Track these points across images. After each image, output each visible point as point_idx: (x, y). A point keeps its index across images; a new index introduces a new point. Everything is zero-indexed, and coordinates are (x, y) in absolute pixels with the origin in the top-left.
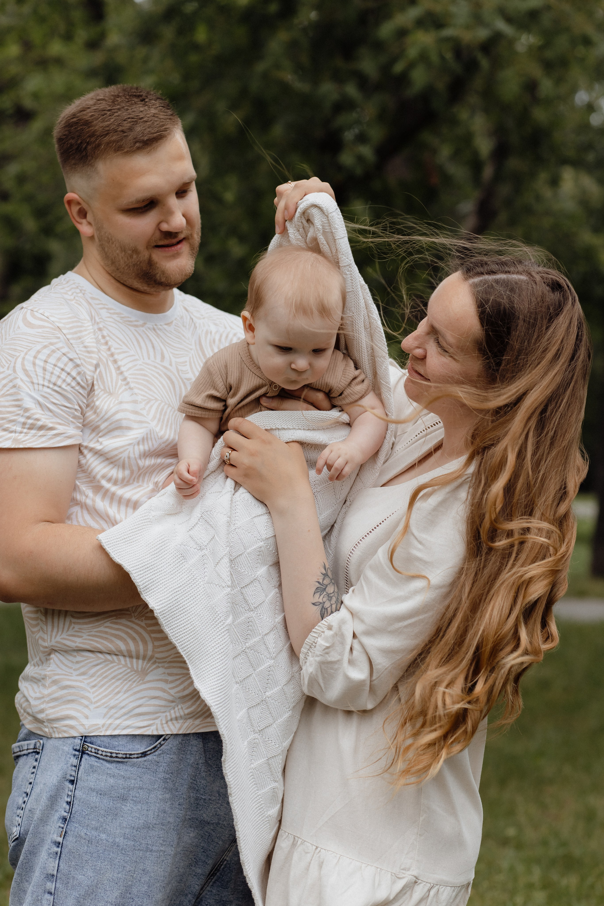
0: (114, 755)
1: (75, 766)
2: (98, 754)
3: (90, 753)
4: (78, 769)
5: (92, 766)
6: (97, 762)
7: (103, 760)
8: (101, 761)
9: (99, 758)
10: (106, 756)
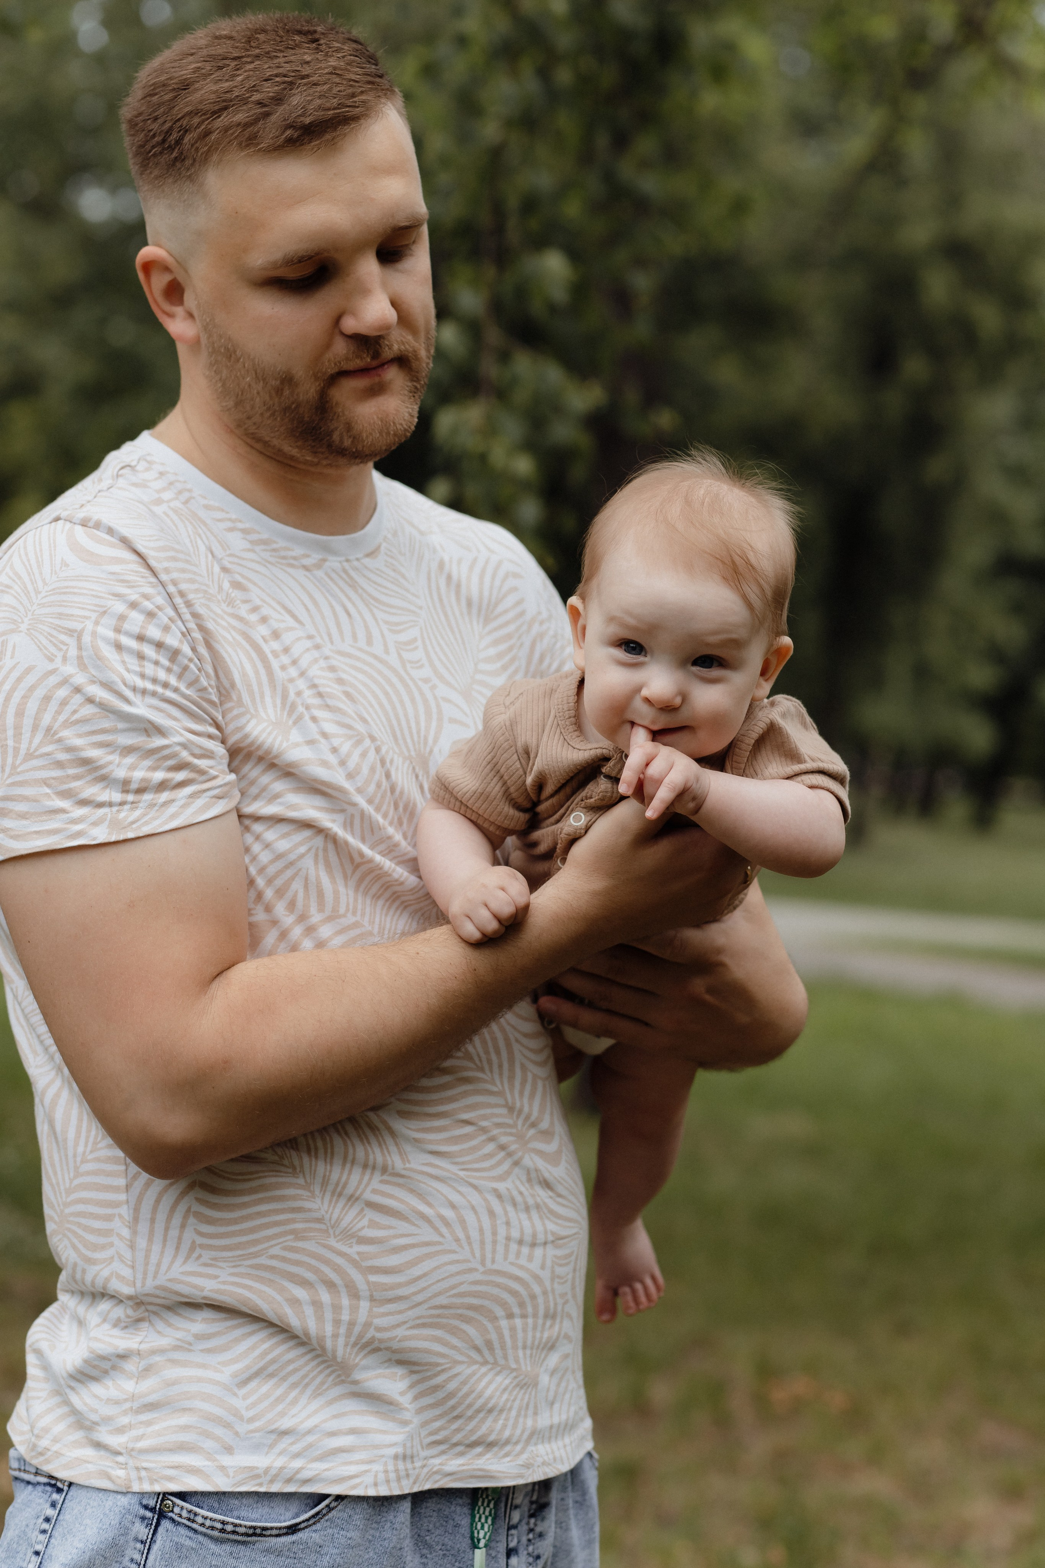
0: (229, 1528)
1: (142, 1542)
2: (193, 1521)
3: (176, 1518)
4: (149, 1549)
5: (178, 1547)
6: (190, 1538)
7: (205, 1535)
8: (200, 1538)
9: (195, 1531)
10: (212, 1528)
